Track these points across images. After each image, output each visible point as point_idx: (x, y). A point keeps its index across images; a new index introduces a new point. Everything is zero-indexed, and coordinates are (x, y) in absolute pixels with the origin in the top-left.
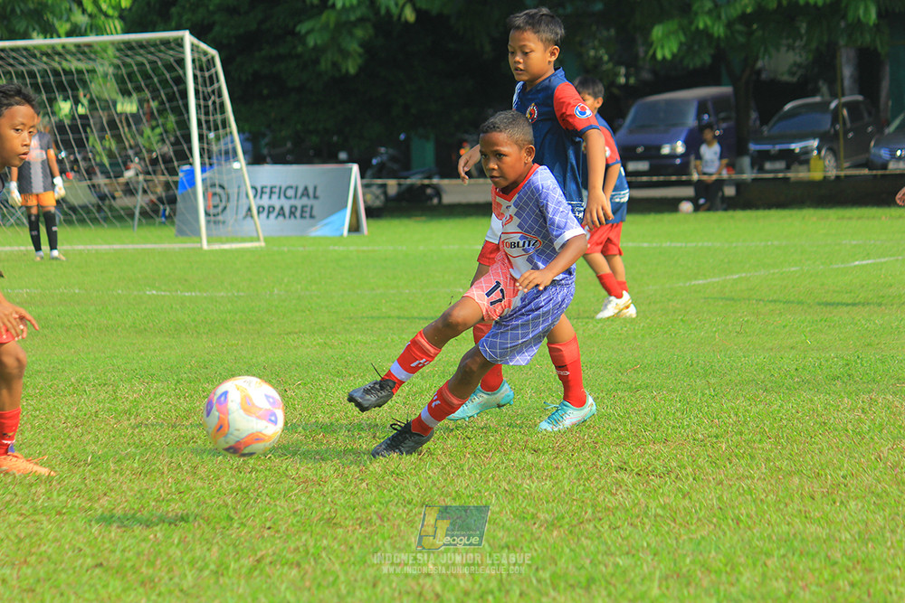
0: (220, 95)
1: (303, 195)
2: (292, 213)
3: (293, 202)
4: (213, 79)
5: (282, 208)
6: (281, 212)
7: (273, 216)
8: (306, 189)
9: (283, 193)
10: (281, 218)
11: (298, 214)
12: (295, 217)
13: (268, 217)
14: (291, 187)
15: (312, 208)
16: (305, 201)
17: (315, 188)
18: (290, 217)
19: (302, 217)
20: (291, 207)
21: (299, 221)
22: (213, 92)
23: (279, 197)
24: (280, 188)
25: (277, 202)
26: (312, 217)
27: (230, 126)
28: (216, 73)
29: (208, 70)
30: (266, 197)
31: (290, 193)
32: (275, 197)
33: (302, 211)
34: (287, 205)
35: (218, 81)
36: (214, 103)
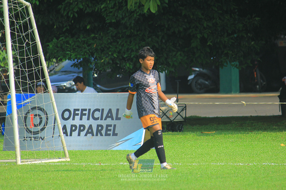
0: (33, 39)
1: (107, 117)
2: (99, 132)
3: (99, 122)
4: (27, 26)
5: (90, 127)
6: (90, 131)
7: (83, 133)
8: (110, 111)
9: (91, 114)
10: (89, 135)
11: (103, 132)
12: (101, 135)
13: (79, 135)
14: (98, 110)
15: (115, 126)
16: (109, 121)
17: (118, 110)
18: (97, 135)
19: (107, 135)
20: (98, 126)
21: (104, 138)
22: (27, 35)
23: (88, 119)
24: (90, 110)
25: (86, 122)
26: (115, 134)
27: (41, 65)
28: (30, 20)
29: (23, 18)
30: (77, 118)
31: (97, 115)
32: (85, 118)
33: (107, 130)
34: (94, 124)
35: (32, 27)
36: (28, 44)
